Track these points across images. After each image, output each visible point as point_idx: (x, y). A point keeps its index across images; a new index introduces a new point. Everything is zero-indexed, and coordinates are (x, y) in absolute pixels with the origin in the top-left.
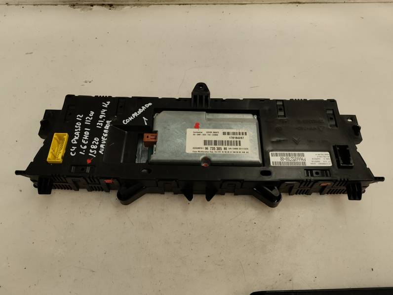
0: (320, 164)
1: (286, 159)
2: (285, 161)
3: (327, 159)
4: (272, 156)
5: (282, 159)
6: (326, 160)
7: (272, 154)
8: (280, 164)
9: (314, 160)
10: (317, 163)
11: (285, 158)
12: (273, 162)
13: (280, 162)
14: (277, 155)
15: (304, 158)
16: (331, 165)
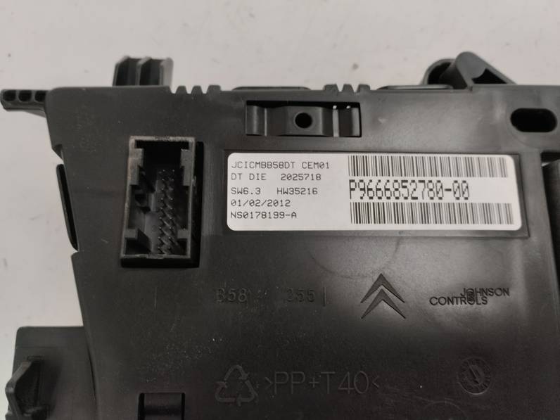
0: (282, 165)
1: (439, 190)
2: (448, 182)
3: (245, 191)
4: (508, 207)
5: (462, 190)
6: (252, 186)
7: (510, 221)
8: (469, 164)
9: (308, 184)
10: (298, 169)
11: (449, 198)
12: (504, 174)
13: (470, 173)
14: (486, 208)
15: (357, 194)
16: (234, 158)
